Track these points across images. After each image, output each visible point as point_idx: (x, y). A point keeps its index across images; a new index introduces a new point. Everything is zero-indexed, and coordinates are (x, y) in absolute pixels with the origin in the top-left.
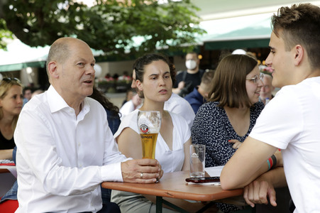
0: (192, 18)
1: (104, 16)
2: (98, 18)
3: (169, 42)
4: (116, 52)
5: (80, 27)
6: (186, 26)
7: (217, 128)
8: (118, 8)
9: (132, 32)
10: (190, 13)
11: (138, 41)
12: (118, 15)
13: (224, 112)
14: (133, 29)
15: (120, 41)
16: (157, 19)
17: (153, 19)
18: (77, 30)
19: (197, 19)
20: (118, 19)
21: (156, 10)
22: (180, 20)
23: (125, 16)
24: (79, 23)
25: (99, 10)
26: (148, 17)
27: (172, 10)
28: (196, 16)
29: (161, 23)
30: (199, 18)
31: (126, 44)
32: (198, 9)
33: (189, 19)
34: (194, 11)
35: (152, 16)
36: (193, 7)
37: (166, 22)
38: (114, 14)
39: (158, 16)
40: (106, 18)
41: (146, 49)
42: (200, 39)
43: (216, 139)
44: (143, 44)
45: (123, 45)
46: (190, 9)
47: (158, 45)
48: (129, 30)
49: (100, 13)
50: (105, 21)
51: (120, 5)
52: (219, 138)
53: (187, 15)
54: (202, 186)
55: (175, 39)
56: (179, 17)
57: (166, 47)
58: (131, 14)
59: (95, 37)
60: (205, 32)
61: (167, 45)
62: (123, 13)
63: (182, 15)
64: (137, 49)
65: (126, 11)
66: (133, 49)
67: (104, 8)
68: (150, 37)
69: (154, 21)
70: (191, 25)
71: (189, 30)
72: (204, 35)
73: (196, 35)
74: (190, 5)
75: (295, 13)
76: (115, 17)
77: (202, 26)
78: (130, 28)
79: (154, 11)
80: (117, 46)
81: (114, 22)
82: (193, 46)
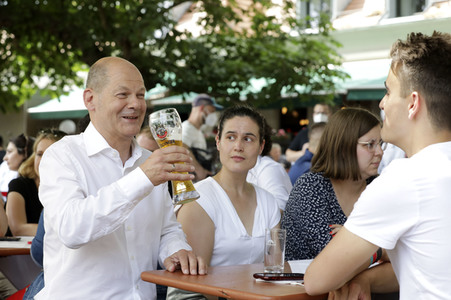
0: (332, 57)
1: (214, 50)
2: (205, 52)
3: (300, 88)
4: (228, 99)
5: (181, 63)
6: (323, 68)
7: (317, 207)
8: (233, 40)
9: (250, 72)
10: (328, 49)
11: (257, 85)
12: (233, 49)
13: (331, 186)
14: (251, 69)
15: (234, 84)
16: (283, 56)
17: (277, 56)
18: (176, 67)
19: (337, 59)
20: (232, 55)
21: (284, 44)
22: (314, 59)
23: (243, 51)
24: (180, 58)
25: (209, 41)
26: (271, 54)
27: (305, 45)
28: (336, 54)
29: (289, 61)
30: (341, 57)
31: (241, 89)
32: (338, 44)
33: (327, 58)
34: (333, 46)
35: (277, 52)
36: (332, 41)
37: (296, 60)
38: (229, 48)
39: (284, 53)
40: (216, 53)
41: (267, 96)
42: (342, 86)
43: (314, 222)
44: (264, 89)
45: (237, 90)
46: (329, 44)
47: (284, 92)
48: (245, 70)
49: (209, 45)
50: (215, 57)
51: (237, 37)
52: (317, 221)
53: (324, 53)
54: (274, 285)
55: (307, 84)
56: (313, 54)
57: (295, 95)
58: (251, 49)
59: (200, 78)
60: (348, 76)
61: (296, 91)
62: (241, 47)
63: (317, 52)
64: (256, 97)
65: (244, 44)
66: (250, 95)
67: (214, 40)
68: (273, 81)
69: (279, 59)
70: (331, 67)
71: (328, 73)
72: (347, 80)
73: (335, 79)
74: (329, 39)
75: (420, 47)
76: (229, 52)
77: (345, 68)
78: (247, 67)
79: (280, 46)
80: (230, 91)
81: (226, 58)
82: (333, 94)
